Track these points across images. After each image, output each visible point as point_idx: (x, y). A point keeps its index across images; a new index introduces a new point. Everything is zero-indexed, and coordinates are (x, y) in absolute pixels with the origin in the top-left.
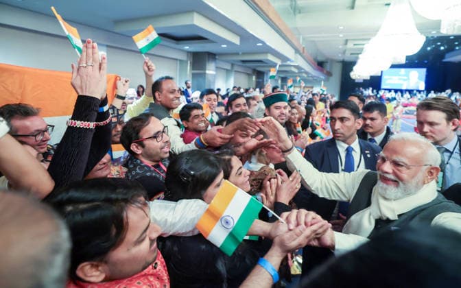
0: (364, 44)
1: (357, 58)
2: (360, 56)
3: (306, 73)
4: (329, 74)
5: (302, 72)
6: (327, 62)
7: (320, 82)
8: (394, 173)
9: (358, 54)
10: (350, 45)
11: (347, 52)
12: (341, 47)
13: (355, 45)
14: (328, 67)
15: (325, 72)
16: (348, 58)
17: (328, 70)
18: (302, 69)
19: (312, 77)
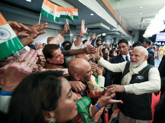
0: (150, 21)
1: (146, 28)
2: (148, 27)
3: (124, 35)
4: (134, 36)
5: (122, 35)
6: (133, 31)
7: (130, 39)
8: (136, 59)
9: (147, 26)
10: (144, 21)
11: (142, 25)
12: (139, 23)
13: (146, 21)
14: (133, 33)
15: (132, 35)
16: (142, 28)
17: (133, 34)
18: (122, 33)
19: (127, 37)
